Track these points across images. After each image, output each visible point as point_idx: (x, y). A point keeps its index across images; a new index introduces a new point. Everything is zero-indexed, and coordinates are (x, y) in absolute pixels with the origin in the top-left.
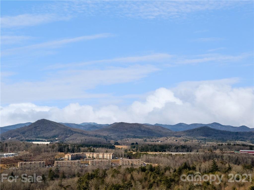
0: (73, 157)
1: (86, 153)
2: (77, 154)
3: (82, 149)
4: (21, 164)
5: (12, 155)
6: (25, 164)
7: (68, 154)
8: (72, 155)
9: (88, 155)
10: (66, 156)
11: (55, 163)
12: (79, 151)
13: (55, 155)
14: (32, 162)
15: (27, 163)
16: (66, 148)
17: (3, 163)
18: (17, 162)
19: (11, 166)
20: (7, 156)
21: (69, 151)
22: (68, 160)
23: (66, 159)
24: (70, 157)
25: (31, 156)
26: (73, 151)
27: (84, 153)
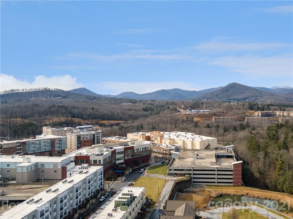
0: (263, 114)
1: (276, 111)
2: (267, 111)
3: (272, 108)
4: (216, 118)
5: (208, 111)
6: (219, 118)
7: (258, 112)
8: (262, 113)
9: (278, 113)
10: (256, 114)
11: (246, 119)
12: (270, 109)
13: (246, 112)
14: (224, 117)
15: (220, 117)
16: (256, 106)
17: (201, 117)
18: (212, 117)
19: (206, 120)
20: (203, 112)
21: (258, 109)
22: (258, 116)
23: (256, 116)
24: (260, 114)
25: (224, 112)
26: (263, 109)
27: (274, 111)
